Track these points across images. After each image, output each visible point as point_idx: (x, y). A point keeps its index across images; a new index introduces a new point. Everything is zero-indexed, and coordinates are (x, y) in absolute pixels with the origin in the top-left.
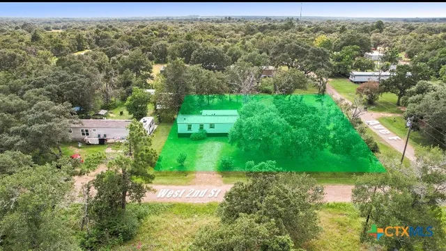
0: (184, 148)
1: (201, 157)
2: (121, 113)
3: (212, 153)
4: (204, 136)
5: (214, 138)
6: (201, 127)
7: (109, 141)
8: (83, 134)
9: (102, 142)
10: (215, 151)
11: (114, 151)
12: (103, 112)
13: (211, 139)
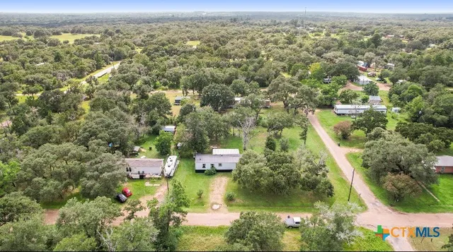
0: (200, 182)
1: (213, 190)
2: (150, 148)
3: (221, 186)
4: (214, 172)
5: (222, 173)
6: (212, 165)
7: (147, 176)
8: (127, 171)
9: (142, 177)
10: (223, 184)
11: (151, 185)
12: (137, 148)
13: (220, 174)
